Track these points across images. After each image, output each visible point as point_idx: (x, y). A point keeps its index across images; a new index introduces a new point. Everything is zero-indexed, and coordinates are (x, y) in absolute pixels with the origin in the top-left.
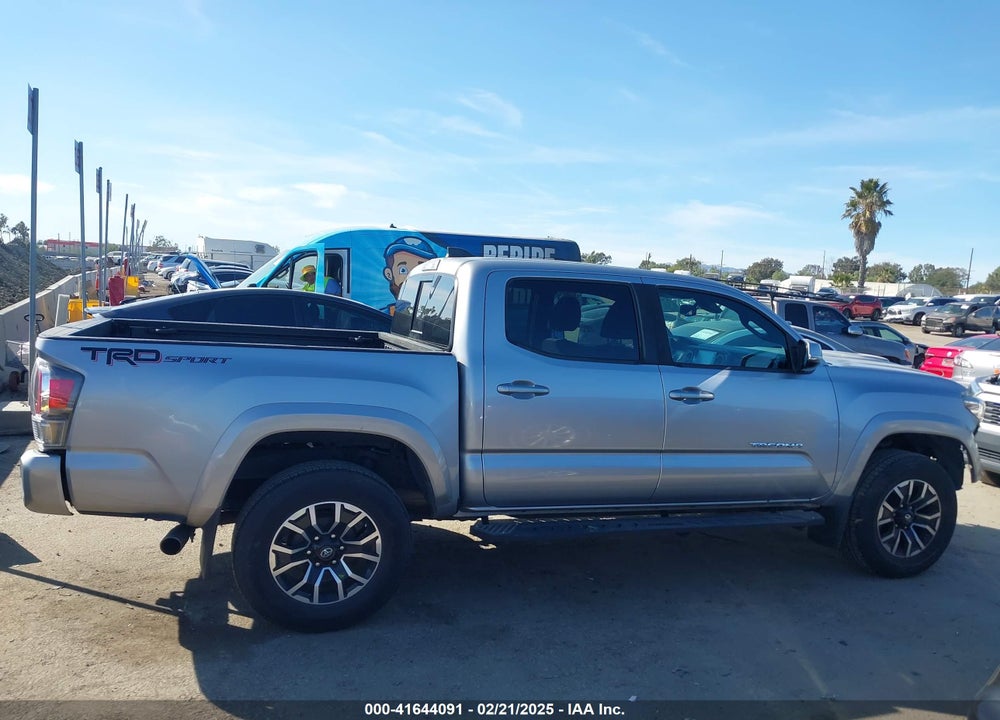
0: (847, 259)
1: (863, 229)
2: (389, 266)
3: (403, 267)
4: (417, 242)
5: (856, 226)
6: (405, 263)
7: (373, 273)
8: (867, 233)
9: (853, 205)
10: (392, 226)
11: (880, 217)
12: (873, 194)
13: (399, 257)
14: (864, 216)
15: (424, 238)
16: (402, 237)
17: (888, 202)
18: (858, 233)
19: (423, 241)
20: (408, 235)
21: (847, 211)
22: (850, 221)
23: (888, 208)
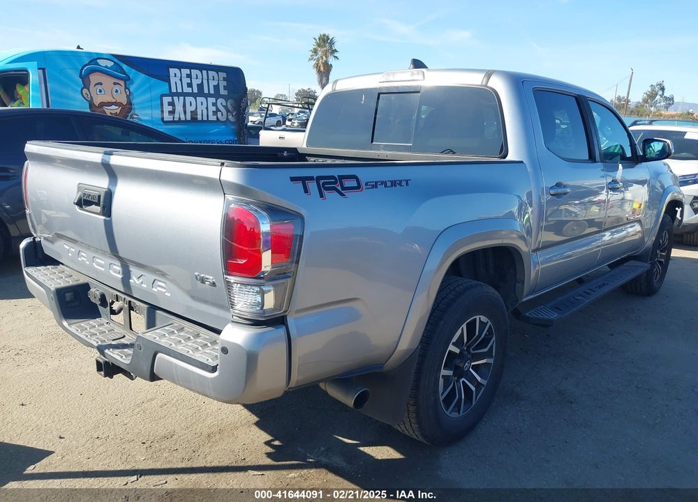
0: (304, 90)
1: (322, 68)
2: (86, 85)
3: (99, 87)
4: (110, 64)
5: (317, 66)
6: (101, 84)
7: (71, 93)
8: (324, 72)
9: (315, 51)
10: (79, 47)
11: (331, 61)
12: (325, 43)
13: (94, 78)
14: (322, 59)
15: (116, 60)
16: (95, 59)
17: (336, 51)
18: (319, 71)
19: (115, 62)
20: (100, 57)
21: (312, 56)
22: (313, 62)
23: (336, 54)
